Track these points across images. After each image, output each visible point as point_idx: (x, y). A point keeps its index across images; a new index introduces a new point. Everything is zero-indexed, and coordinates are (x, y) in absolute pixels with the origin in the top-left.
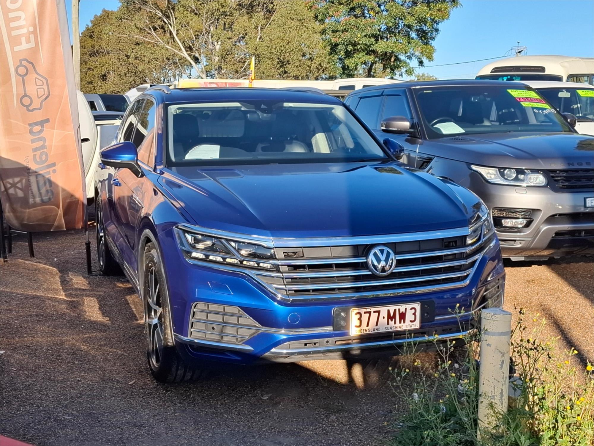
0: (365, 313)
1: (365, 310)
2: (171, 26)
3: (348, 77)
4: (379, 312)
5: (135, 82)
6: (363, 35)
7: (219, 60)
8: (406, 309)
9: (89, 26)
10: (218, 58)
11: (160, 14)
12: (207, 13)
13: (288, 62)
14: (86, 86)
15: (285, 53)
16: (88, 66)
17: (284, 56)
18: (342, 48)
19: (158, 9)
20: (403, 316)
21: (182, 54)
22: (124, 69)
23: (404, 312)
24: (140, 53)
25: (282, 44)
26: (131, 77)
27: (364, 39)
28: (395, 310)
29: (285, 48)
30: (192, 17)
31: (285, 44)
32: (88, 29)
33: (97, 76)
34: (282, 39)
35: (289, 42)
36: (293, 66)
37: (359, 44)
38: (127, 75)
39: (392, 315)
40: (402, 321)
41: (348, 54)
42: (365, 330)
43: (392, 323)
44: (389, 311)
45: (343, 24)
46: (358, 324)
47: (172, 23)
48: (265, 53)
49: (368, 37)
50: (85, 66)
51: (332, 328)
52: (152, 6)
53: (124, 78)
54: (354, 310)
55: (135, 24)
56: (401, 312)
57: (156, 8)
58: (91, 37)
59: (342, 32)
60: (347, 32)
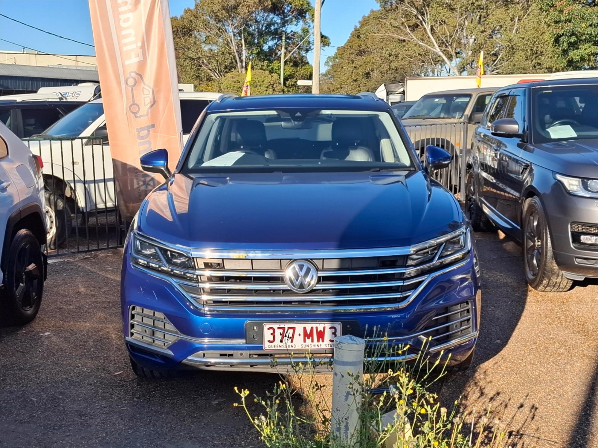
0: (279, 328)
1: (278, 326)
2: (425, 23)
3: (574, 70)
4: (294, 329)
5: (395, 78)
6: (588, 24)
7: (472, 54)
8: (324, 328)
9: (357, 27)
10: (471, 52)
11: (415, 12)
12: (461, 7)
13: (541, 53)
14: (352, 84)
15: (539, 44)
16: (354, 65)
17: (537, 47)
18: (565, 39)
19: (413, 7)
20: (321, 335)
21: (435, 50)
22: (385, 67)
23: (322, 331)
24: (394, 50)
25: (535, 35)
26: (392, 73)
27: (589, 28)
28: (312, 328)
29: (539, 39)
30: (445, 13)
31: (539, 35)
32: (356, 30)
33: (361, 73)
34: (536, 30)
35: (543, 33)
36: (546, 57)
37: (584, 34)
38: (388, 72)
39: (308, 333)
40: (321, 340)
41: (573, 45)
42: (279, 346)
43: (308, 341)
44: (305, 328)
45: (565, 14)
46: (272, 340)
47: (426, 20)
48: (519, 45)
49: (593, 26)
50: (352, 65)
51: (245, 341)
52: (408, 5)
53: (385, 75)
54: (267, 325)
55: (391, 23)
56: (319, 331)
57: (411, 6)
58: (359, 37)
59: (565, 23)
60: (570, 22)
